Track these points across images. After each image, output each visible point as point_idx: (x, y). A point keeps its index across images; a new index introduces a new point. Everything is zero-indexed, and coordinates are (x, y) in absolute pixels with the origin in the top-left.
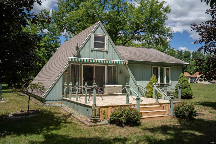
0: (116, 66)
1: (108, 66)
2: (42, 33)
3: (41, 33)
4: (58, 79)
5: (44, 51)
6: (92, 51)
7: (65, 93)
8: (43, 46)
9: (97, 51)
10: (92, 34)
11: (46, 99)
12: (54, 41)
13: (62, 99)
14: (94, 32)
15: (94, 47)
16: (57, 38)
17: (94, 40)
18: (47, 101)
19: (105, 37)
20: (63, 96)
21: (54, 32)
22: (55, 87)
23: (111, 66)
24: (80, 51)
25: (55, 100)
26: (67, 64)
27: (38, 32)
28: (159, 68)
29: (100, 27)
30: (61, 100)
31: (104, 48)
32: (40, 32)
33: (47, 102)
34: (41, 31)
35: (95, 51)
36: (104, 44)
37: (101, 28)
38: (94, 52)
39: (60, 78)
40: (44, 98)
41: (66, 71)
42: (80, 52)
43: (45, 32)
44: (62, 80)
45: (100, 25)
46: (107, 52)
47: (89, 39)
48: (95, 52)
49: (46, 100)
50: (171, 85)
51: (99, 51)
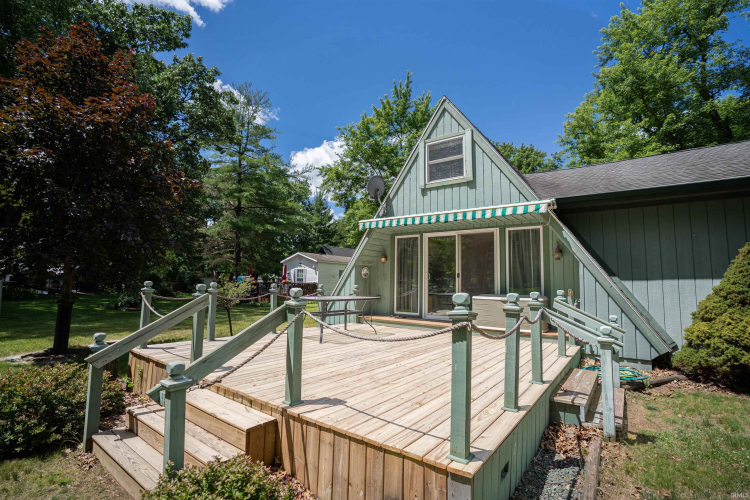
0: (540, 227)
1: (508, 229)
6: (424, 191)
10: (422, 145)
14: (429, 136)
15: (429, 180)
17: (429, 160)
19: (461, 139)
24: (391, 201)
29: (446, 114)
31: (461, 173)
35: (431, 189)
36: (460, 162)
37: (450, 117)
38: (428, 193)
39: (349, 275)
41: (382, 256)
42: (394, 203)
45: (445, 110)
46: (471, 184)
48: (434, 192)
51: (445, 187)
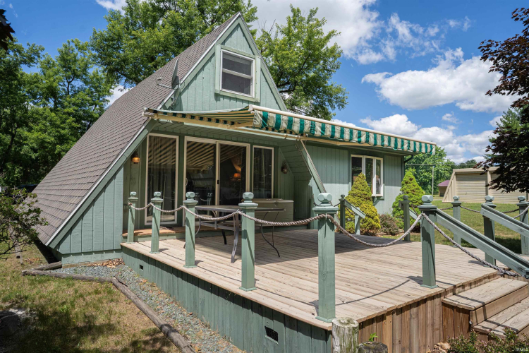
0: (273, 149)
1: (254, 146)
2: (70, 89)
3: (68, 88)
4: (108, 179)
5: (74, 124)
6: (218, 97)
7: (131, 225)
8: (72, 113)
9: (230, 98)
10: (218, 47)
11: (62, 250)
12: (98, 107)
13: (122, 246)
14: (223, 43)
15: (223, 87)
16: (104, 100)
17: (223, 67)
18: (67, 255)
19: (251, 62)
20: (126, 237)
21: (96, 88)
22: (95, 208)
23: (260, 149)
24: (181, 94)
25: (97, 252)
26: (140, 133)
27: (62, 84)
28: (364, 158)
29: (239, 29)
30: (117, 251)
31: (248, 92)
32: (66, 84)
33: (64, 261)
34: (69, 83)
35: (224, 97)
36: (249, 82)
37: (242, 34)
38: (221, 99)
39: (114, 176)
40: (53, 246)
41: (134, 155)
42: (183, 97)
43: (77, 86)
44: (122, 184)
45: (239, 25)
47: (210, 60)
48: (226, 100)
49: (63, 253)
50: (383, 200)
51: (237, 99)
